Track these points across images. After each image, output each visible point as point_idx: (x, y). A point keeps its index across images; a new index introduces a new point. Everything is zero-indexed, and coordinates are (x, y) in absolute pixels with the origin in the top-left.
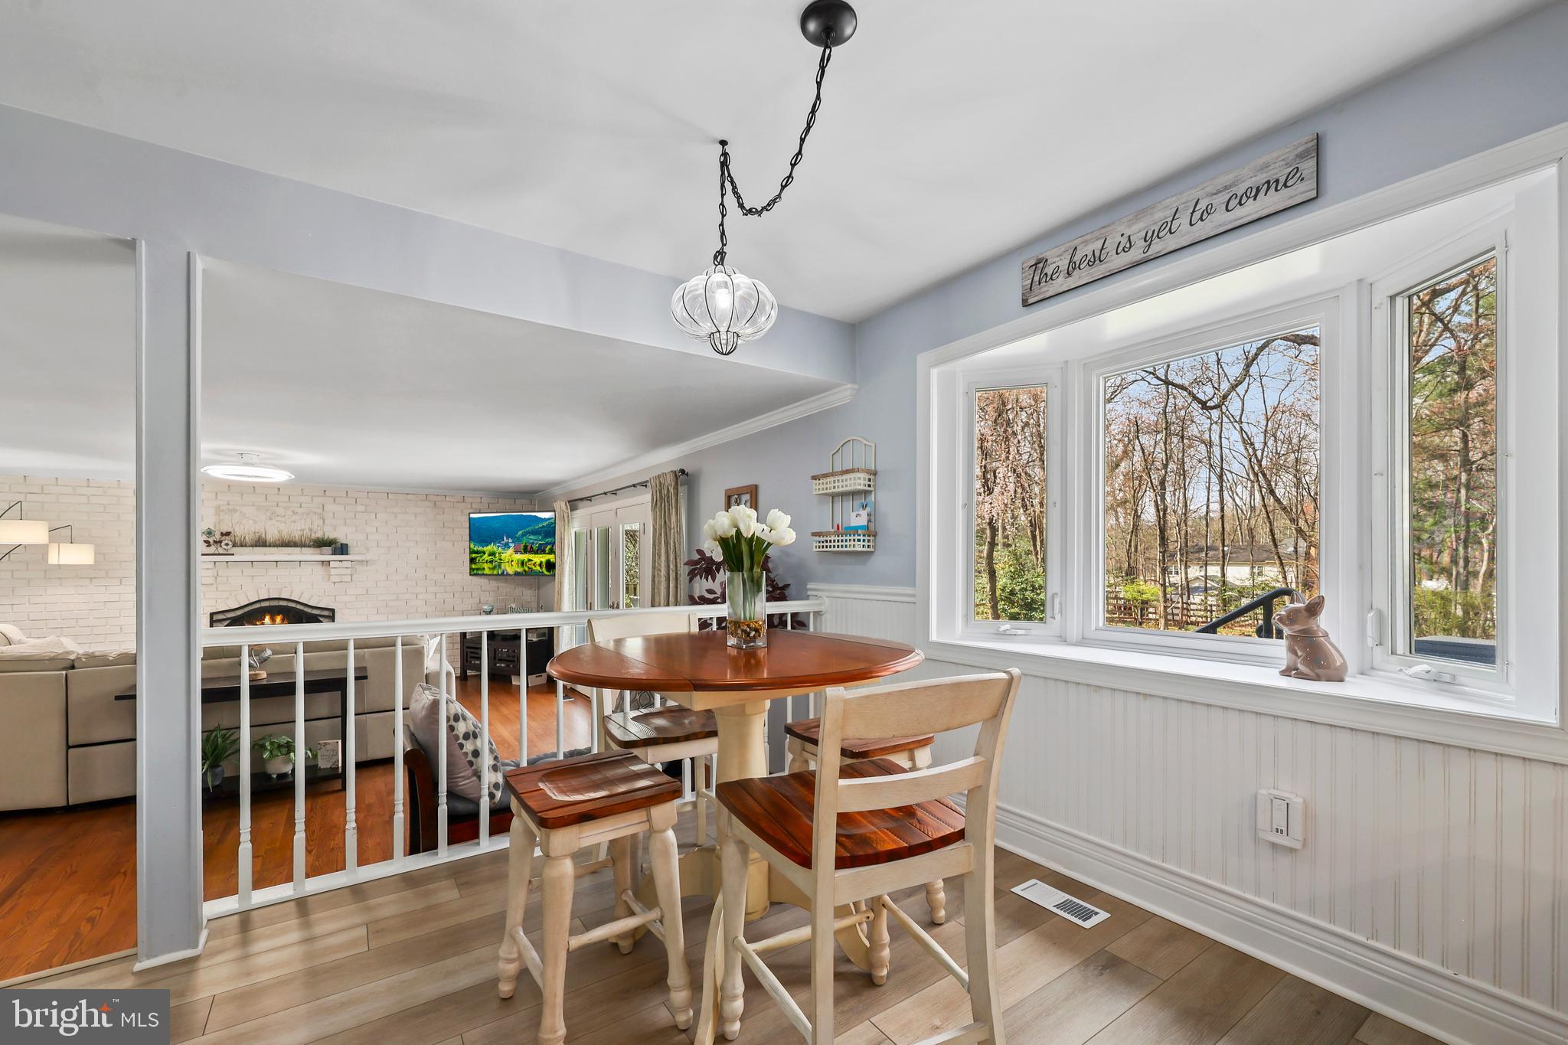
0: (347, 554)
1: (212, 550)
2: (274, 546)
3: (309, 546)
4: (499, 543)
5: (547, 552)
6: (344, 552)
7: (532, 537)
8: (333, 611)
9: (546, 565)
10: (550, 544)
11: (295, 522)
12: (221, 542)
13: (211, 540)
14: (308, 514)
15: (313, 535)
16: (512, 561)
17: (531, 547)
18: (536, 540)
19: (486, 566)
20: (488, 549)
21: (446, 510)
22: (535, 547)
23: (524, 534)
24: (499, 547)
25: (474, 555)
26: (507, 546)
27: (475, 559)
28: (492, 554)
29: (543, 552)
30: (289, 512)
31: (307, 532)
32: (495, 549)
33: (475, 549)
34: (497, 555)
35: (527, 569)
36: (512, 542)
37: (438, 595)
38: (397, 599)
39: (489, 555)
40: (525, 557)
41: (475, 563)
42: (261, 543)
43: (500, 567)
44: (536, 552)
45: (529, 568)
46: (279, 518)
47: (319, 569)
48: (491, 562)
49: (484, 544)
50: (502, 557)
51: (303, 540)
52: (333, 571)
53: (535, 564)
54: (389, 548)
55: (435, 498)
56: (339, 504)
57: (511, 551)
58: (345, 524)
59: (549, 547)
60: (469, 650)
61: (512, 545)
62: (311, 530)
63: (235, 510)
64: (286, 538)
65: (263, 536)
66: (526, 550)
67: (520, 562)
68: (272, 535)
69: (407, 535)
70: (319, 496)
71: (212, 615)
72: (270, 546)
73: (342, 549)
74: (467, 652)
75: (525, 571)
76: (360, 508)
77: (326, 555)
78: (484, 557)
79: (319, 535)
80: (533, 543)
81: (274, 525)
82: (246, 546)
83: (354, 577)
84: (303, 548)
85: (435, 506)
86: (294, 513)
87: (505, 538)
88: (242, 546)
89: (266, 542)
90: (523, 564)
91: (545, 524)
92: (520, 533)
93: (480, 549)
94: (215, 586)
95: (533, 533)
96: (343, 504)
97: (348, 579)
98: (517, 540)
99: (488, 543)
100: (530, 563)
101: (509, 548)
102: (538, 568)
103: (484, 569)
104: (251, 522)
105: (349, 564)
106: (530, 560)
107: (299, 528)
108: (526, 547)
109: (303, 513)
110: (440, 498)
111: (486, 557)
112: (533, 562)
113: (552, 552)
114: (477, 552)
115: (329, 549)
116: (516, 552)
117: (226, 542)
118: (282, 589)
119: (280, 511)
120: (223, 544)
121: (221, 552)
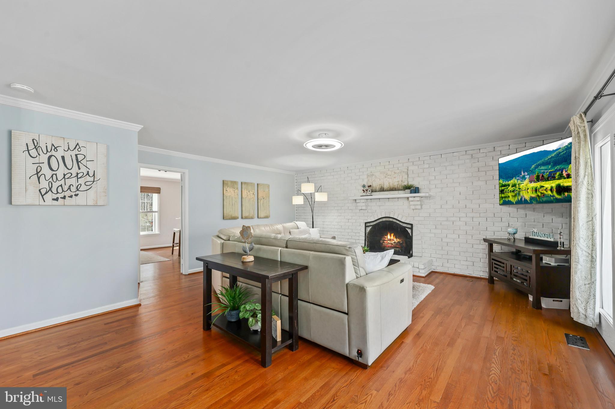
0: (418, 192)
1: (364, 194)
2: (387, 191)
3: (401, 190)
4: (519, 177)
5: (557, 178)
6: (417, 191)
7: (543, 168)
8: (412, 225)
9: (556, 189)
10: (559, 170)
11: (395, 178)
12: (367, 190)
13: (365, 189)
14: (401, 173)
15: (403, 183)
16: (528, 189)
17: (543, 176)
18: (546, 170)
19: (510, 194)
20: (511, 182)
21: (480, 159)
22: (546, 176)
23: (536, 167)
24: (518, 179)
25: (503, 188)
26: (524, 178)
27: (504, 190)
28: (514, 185)
29: (554, 178)
30: (393, 173)
31: (400, 182)
32: (516, 181)
33: (504, 183)
34: (517, 186)
35: (539, 194)
36: (528, 175)
37: (474, 218)
38: (447, 220)
39: (512, 187)
40: (538, 185)
41: (504, 193)
42: (382, 190)
43: (519, 194)
44: (548, 180)
45: (541, 193)
46: (389, 177)
47: (406, 202)
48: (513, 191)
49: (509, 179)
50: (521, 187)
51: (399, 187)
52: (411, 203)
53: (546, 190)
54: (442, 188)
55: (471, 152)
56: (415, 165)
57: (527, 181)
58: (418, 176)
59: (558, 173)
60: (494, 262)
61: (528, 177)
62: (402, 181)
63: (373, 175)
64: (392, 186)
65: (383, 186)
66: (538, 179)
67: (534, 189)
68: (386, 186)
69: (453, 179)
70: (407, 162)
71: (366, 223)
72: (385, 191)
73: (416, 190)
74: (492, 263)
75: (538, 196)
76: (426, 166)
77: (407, 194)
78: (509, 188)
79: (406, 183)
80: (544, 173)
81: (387, 180)
82: (377, 192)
83: (423, 206)
84: (399, 191)
85: (472, 157)
86: (395, 173)
87: (522, 173)
88: (375, 192)
89: (384, 189)
90: (536, 190)
91: (553, 155)
92: (533, 166)
93: (507, 183)
94: (367, 211)
95: (544, 164)
96: (417, 165)
97: (419, 207)
98: (531, 172)
99: (511, 178)
100: (542, 189)
101: (525, 179)
102: (549, 192)
103: (509, 197)
104: (379, 180)
105: (418, 199)
106: (542, 187)
107: (397, 181)
108: (538, 177)
109: (399, 173)
110: (475, 152)
111: (510, 188)
112: (545, 188)
113: (561, 177)
114: (505, 186)
115: (409, 191)
116: (531, 182)
117: (369, 190)
118: (390, 212)
119: (389, 173)
120: (368, 191)
121: (368, 195)
